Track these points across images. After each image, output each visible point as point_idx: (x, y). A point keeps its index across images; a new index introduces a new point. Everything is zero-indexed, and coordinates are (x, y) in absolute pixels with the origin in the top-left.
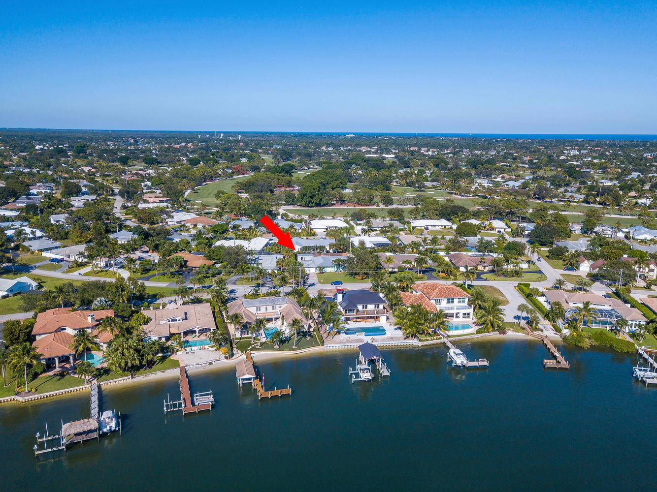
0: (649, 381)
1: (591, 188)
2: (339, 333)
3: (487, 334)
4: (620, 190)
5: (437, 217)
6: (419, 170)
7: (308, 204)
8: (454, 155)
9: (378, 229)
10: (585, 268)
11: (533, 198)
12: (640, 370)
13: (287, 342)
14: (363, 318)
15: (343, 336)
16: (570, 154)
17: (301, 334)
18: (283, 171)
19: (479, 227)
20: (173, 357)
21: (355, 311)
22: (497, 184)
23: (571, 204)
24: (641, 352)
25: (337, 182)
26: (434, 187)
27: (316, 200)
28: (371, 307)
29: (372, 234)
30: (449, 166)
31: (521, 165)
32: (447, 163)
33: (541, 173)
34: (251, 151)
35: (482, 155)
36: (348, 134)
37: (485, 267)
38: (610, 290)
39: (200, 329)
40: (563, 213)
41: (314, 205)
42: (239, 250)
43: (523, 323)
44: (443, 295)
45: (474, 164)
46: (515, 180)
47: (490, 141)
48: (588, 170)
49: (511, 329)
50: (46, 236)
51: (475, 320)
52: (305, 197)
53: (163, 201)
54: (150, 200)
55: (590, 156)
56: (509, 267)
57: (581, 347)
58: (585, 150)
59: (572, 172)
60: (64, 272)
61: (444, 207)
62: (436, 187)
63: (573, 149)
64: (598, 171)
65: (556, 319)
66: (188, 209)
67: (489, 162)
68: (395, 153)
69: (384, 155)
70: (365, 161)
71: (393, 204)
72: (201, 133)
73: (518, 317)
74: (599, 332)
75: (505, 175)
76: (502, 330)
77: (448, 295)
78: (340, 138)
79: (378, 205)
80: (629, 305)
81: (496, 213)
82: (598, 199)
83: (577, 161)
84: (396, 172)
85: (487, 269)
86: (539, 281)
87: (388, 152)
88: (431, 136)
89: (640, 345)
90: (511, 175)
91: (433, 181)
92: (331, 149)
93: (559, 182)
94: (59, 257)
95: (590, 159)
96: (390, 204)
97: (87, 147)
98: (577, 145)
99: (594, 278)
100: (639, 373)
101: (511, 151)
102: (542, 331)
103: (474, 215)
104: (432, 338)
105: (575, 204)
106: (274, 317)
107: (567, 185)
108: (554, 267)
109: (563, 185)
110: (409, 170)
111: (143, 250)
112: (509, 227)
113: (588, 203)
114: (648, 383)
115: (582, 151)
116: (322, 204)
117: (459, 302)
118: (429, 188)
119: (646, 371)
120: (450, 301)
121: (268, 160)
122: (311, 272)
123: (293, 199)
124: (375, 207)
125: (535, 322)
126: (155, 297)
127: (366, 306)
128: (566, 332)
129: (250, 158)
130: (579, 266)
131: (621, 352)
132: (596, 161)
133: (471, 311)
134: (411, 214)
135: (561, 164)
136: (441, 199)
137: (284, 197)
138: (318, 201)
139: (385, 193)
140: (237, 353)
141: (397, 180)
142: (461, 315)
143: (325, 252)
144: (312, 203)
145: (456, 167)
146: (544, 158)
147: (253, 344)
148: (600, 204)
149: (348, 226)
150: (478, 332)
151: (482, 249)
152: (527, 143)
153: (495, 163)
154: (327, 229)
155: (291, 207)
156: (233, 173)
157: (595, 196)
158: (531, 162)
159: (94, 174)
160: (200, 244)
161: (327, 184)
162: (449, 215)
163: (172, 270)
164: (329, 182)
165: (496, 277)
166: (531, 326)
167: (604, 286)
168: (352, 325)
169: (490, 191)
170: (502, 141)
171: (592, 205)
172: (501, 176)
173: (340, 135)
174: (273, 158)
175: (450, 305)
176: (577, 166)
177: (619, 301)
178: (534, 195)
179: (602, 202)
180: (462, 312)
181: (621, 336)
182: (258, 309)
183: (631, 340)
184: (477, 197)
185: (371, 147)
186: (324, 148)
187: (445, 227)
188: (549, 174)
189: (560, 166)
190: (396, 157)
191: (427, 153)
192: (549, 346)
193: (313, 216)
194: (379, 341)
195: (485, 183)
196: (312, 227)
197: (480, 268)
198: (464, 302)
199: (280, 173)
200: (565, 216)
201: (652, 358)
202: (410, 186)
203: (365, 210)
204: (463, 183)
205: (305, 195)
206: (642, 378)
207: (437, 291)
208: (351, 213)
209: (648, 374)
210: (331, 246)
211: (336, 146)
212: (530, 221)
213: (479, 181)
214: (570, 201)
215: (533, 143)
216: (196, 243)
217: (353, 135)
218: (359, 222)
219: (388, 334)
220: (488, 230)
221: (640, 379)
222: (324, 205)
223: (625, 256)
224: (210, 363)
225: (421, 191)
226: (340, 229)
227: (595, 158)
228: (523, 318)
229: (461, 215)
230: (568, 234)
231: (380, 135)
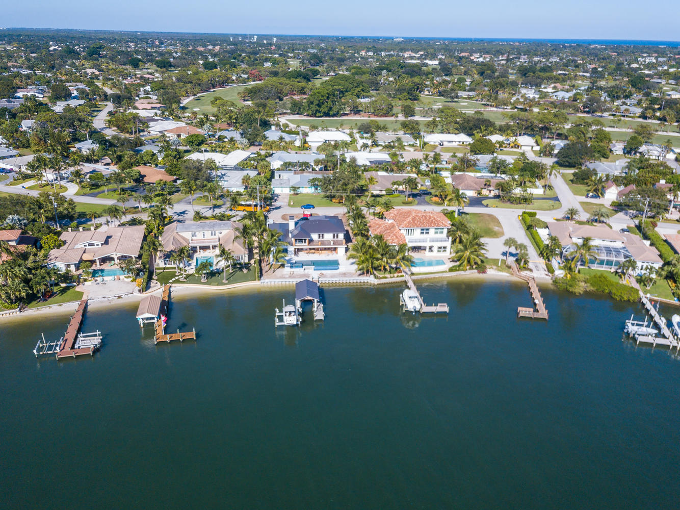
0: (641, 339)
1: (654, 101)
2: (282, 266)
3: (462, 273)
5: (457, 132)
6: (459, 79)
7: (315, 114)
8: (507, 62)
9: (383, 144)
10: (612, 194)
11: (581, 111)
12: (633, 324)
13: (217, 276)
15: (287, 270)
16: (645, 61)
17: (239, 266)
19: (501, 144)
20: (79, 288)
22: (544, 95)
23: (623, 118)
24: (644, 300)
25: (359, 89)
26: (469, 98)
27: (324, 109)
28: (328, 237)
29: (376, 149)
30: (497, 74)
31: (581, 74)
32: (494, 71)
33: (603, 83)
34: (280, 55)
35: (540, 62)
36: (396, 38)
37: (490, 191)
38: (632, 223)
40: (607, 129)
41: (322, 115)
43: (511, 260)
44: (416, 225)
45: (524, 72)
46: (567, 91)
47: (556, 47)
48: (659, 81)
49: (495, 267)
50: (5, 143)
51: (454, 255)
52: (312, 106)
53: (156, 107)
54: (142, 106)
55: (667, 63)
56: (517, 191)
57: (572, 292)
58: (664, 57)
59: (639, 82)
60: (7, 185)
62: (473, 98)
63: (650, 55)
64: (671, 81)
65: (550, 258)
66: (179, 118)
67: (545, 69)
68: (440, 59)
69: (427, 61)
70: (402, 67)
71: (415, 116)
73: (504, 254)
74: (599, 274)
75: (558, 85)
76: (481, 268)
78: (387, 42)
79: (397, 117)
80: (648, 243)
81: (526, 128)
82: (658, 114)
83: (650, 70)
84: (432, 80)
85: (492, 194)
86: (549, 210)
87: (433, 57)
88: (490, 41)
89: (645, 292)
90: (565, 85)
91: (470, 90)
92: (371, 54)
93: (617, 93)
94: (9, 167)
96: (412, 116)
97: (103, 48)
99: (619, 207)
100: (631, 328)
101: (576, 58)
102: (531, 270)
103: (500, 130)
104: (392, 275)
105: (630, 119)
106: (211, 244)
107: (627, 97)
108: (576, 193)
109: (622, 96)
110: (448, 78)
111: (104, 162)
112: (538, 145)
113: (645, 117)
114: (640, 342)
116: (331, 113)
118: (464, 98)
119: (642, 325)
121: (294, 64)
122: (283, 192)
123: (300, 108)
124: (393, 118)
125: (523, 261)
128: (560, 273)
129: (275, 62)
130: (605, 193)
131: (621, 300)
132: (672, 70)
133: (448, 244)
134: (428, 128)
135: (629, 73)
136: (470, 112)
139: (409, 102)
141: (429, 89)
142: (435, 249)
143: (309, 170)
144: (320, 112)
145: (504, 75)
146: (613, 66)
147: (178, 276)
148: (659, 119)
149: (350, 139)
150: (451, 270)
151: (494, 170)
152: (599, 49)
153: (552, 71)
154: (324, 143)
155: (297, 117)
156: (248, 78)
157: (654, 110)
158: (595, 71)
159: (97, 78)
160: (167, 156)
161: (347, 91)
162: (471, 129)
164: (348, 89)
165: (501, 204)
166: (519, 264)
167: (628, 217)
168: (302, 256)
169: (532, 103)
170: (571, 46)
171: (649, 121)
172: (553, 85)
173: (387, 39)
174: (300, 63)
176: (648, 75)
177: (637, 237)
178: (584, 108)
179: (662, 116)
180: (437, 245)
181: (625, 281)
183: (636, 286)
184: (516, 110)
185: (416, 52)
186: (363, 53)
187: (463, 143)
188: (612, 83)
189: (628, 75)
190: (439, 64)
191: (477, 60)
192: (532, 290)
193: (314, 128)
194: (327, 276)
195: (531, 93)
196: (309, 139)
197: (485, 192)
198: (442, 232)
199: (297, 78)
200: (609, 133)
201: (656, 309)
202: (443, 96)
203: (378, 121)
204: (502, 95)
205: (312, 103)
206: (634, 334)
207: (409, 219)
208: (359, 124)
209: (644, 330)
211: (377, 51)
212: (566, 138)
213: (523, 91)
214: (624, 116)
215: (605, 49)
217: (401, 40)
218: (364, 135)
219: (341, 269)
220: (512, 147)
221: (631, 335)
222: (334, 115)
223: (662, 182)
224: (121, 297)
225: (453, 102)
226: (338, 143)
227: (672, 66)
228: (511, 255)
229: (486, 130)
230: (605, 154)
231: (433, 39)
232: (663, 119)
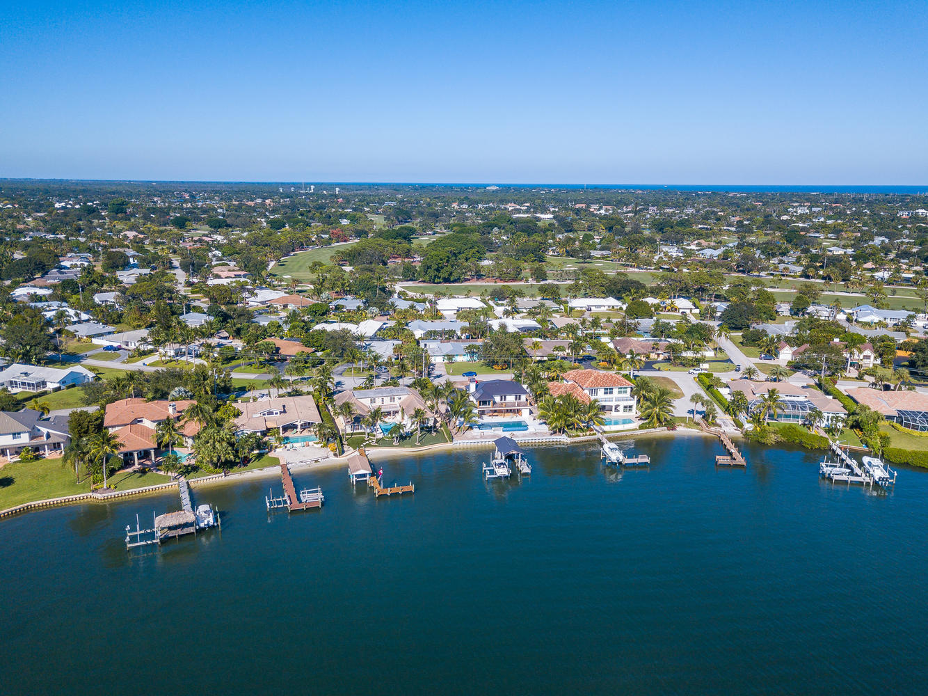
0: (836, 477)
1: (814, 258)
2: (471, 428)
3: (653, 430)
4: (854, 260)
5: (603, 295)
6: (585, 236)
7: (434, 280)
8: (636, 214)
9: (525, 311)
10: (786, 355)
11: (735, 271)
12: (827, 466)
13: (408, 438)
14: (500, 412)
15: (476, 431)
16: (796, 212)
17: (426, 429)
18: (400, 235)
19: (657, 307)
20: (271, 455)
21: (491, 403)
22: (689, 254)
23: (783, 278)
24: (834, 447)
25: (474, 251)
26: (603, 257)
27: (443, 274)
28: (511, 398)
29: (518, 316)
30: (627, 229)
31: (725, 228)
32: (624, 226)
33: (752, 238)
34: (355, 209)
35: (674, 214)
36: (489, 185)
37: (658, 355)
38: (812, 382)
39: (302, 423)
40: (770, 290)
41: (441, 281)
42: (344, 335)
43: (698, 417)
44: (599, 384)
45: (660, 226)
46: (714, 248)
47: (688, 195)
48: (817, 235)
49: (683, 425)
50: (94, 320)
51: (639, 414)
52: (429, 270)
53: (240, 275)
54: (223, 274)
55: (823, 216)
56: (689, 354)
57: (764, 443)
58: (818, 207)
59: (794, 238)
60: (124, 362)
61: (613, 282)
62: (607, 258)
63: (801, 206)
64: (830, 235)
65: (737, 413)
66: (274, 286)
67: (682, 223)
68: (553, 212)
69: (538, 215)
70: (511, 223)
71: (547, 280)
72: (282, 184)
73: (691, 412)
74: (787, 426)
75: (702, 241)
76: (671, 424)
77: (606, 383)
78: (479, 191)
79: (527, 281)
80: (831, 397)
81: (681, 290)
82: (821, 273)
83: (804, 222)
84: (553, 238)
85: (661, 357)
86: (725, 371)
87: (545, 211)
88: (607, 188)
89: (834, 441)
90: (709, 241)
91: (602, 249)
92: (465, 206)
93: (772, 250)
94: (115, 345)
95: (822, 219)
96: (543, 280)
97: (127, 205)
98: (808, 200)
99: (795, 367)
100: (826, 468)
101: (715, 209)
102: (721, 427)
103: (652, 292)
104: (584, 433)
105: (791, 278)
106: (392, 410)
107: (784, 254)
108: (748, 354)
109: (778, 253)
110: (571, 235)
111: (222, 335)
112: (697, 308)
113: (807, 277)
114: (835, 480)
115: (813, 209)
116: (452, 279)
117: (619, 392)
118: (597, 258)
119: (835, 466)
120: (608, 391)
121: (379, 222)
122: (437, 361)
123: (414, 273)
124: (522, 283)
125: (711, 416)
126: (243, 390)
127: (505, 397)
128: (749, 427)
129: (353, 219)
130: (779, 353)
131: (812, 448)
132: (830, 222)
133: (633, 403)
134: (569, 292)
135: (781, 226)
136: (611, 273)
137: (401, 270)
138: (446, 275)
139: (537, 265)
140: (348, 451)
141: (554, 248)
142: (621, 408)
143: (455, 339)
144: (439, 278)
145: (637, 230)
146: (760, 218)
147: (368, 440)
148: (823, 278)
149: (485, 306)
150: (641, 427)
151: (657, 333)
152: (740, 198)
153: (690, 225)
154: (458, 311)
155: (410, 284)
156: (330, 239)
157: (817, 269)
158: (740, 224)
159: (142, 241)
160: (294, 327)
161: (460, 253)
162: (619, 292)
163: (262, 359)
164: (462, 251)
165: (672, 367)
166: (707, 421)
167: (807, 377)
168: (487, 419)
169: (678, 262)
170: (705, 195)
171: (813, 280)
172: (696, 242)
173: (478, 187)
174: (385, 219)
175: (608, 396)
176: (803, 229)
177: (820, 393)
178: (737, 268)
179: (825, 275)
180: (622, 404)
181: (814, 432)
182: (373, 401)
183: (826, 435)
184: (661, 270)
185: (521, 204)
186: (455, 205)
187: (613, 307)
188: (763, 239)
189: (780, 229)
190: (554, 218)
191: (598, 213)
192: (725, 443)
193: (440, 295)
194: (519, 437)
195: (673, 251)
196: (439, 307)
197: (653, 356)
198: (626, 392)
199: (395, 239)
200: (772, 293)
201: (846, 454)
202: (572, 256)
203: (509, 287)
204: (643, 253)
205: (429, 267)
206: (829, 474)
207: (592, 379)
208: (490, 290)
209: (837, 470)
210: (463, 330)
211: (473, 203)
212: (726, 300)
213: (665, 249)
214: (783, 275)
215: (747, 198)
216: (289, 326)
217: (496, 188)
218: (500, 302)
219: (531, 429)
220: (669, 311)
221: (827, 475)
222: (454, 281)
223: (837, 340)
224: (317, 461)
225: (586, 262)
226: (476, 310)
227: (829, 218)
228: (698, 412)
229: (635, 293)
230: (772, 316)
231: (534, 186)
232: (827, 278)
